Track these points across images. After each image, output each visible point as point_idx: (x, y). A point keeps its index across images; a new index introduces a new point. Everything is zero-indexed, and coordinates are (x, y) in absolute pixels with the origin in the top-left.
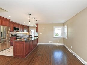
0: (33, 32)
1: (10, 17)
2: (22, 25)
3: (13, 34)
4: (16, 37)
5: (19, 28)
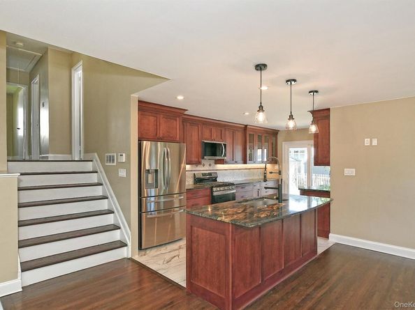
1: (180, 98)
2: (241, 128)
3: (202, 177)
4: (212, 192)
5: (225, 145)
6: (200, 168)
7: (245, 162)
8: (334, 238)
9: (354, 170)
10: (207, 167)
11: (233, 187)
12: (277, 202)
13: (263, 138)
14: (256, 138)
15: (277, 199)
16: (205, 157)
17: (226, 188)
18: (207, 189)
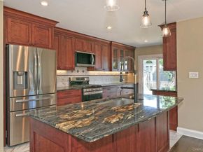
0: (151, 73)
2: (107, 43)
3: (75, 80)
4: (82, 92)
5: (94, 56)
6: (75, 73)
7: (111, 70)
8: (181, 131)
9: (197, 73)
10: (80, 73)
11: (101, 89)
12: (133, 101)
13: (124, 53)
14: (119, 52)
15: (133, 98)
16: (78, 64)
17: (94, 89)
18: (78, 90)
